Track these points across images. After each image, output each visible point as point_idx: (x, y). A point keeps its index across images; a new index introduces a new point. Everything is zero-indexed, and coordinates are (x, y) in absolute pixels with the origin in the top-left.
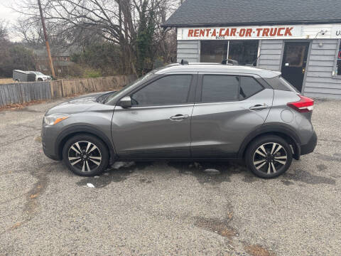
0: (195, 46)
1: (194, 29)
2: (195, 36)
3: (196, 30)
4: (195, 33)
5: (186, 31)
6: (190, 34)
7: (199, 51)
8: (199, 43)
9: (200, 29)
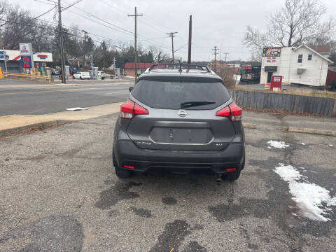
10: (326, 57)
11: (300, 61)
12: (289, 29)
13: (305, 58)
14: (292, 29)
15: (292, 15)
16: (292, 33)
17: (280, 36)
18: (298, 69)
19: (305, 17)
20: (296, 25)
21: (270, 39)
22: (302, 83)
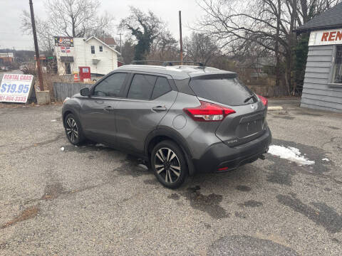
0: (329, 53)
1: (329, 32)
2: (330, 40)
3: (332, 33)
4: (331, 36)
5: (320, 34)
6: (324, 38)
7: (334, 58)
8: (334, 48)
9: (337, 31)
10: (113, 49)
11: (93, 52)
12: (70, 19)
13: (97, 49)
14: (73, 19)
15: (70, 5)
16: (74, 23)
17: (64, 25)
18: (94, 60)
19: (82, 9)
20: (76, 16)
21: (53, 27)
22: (99, 73)
